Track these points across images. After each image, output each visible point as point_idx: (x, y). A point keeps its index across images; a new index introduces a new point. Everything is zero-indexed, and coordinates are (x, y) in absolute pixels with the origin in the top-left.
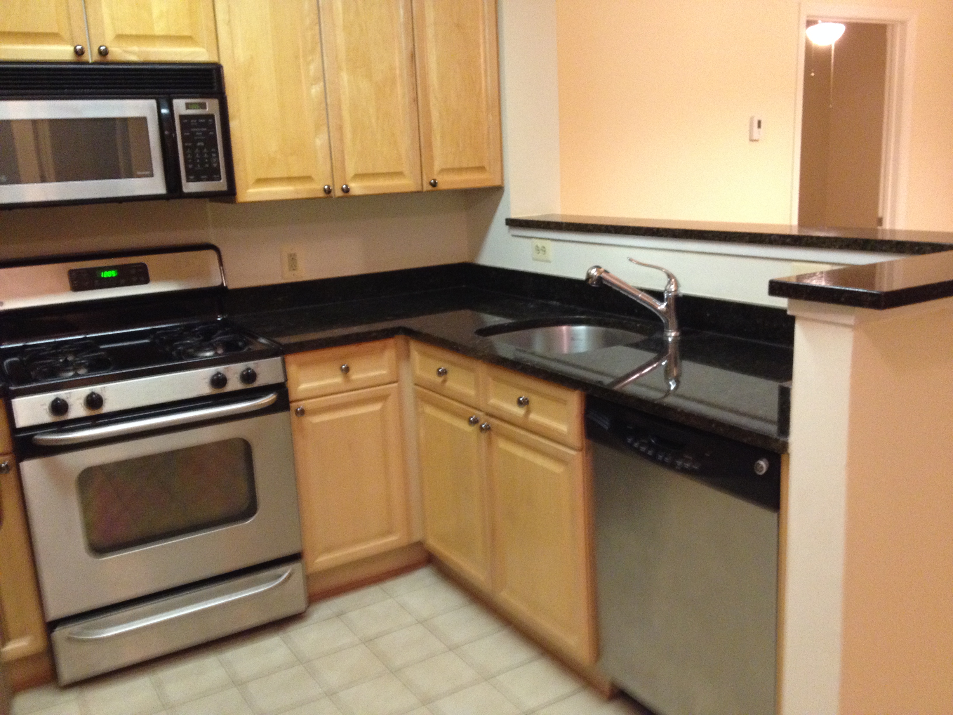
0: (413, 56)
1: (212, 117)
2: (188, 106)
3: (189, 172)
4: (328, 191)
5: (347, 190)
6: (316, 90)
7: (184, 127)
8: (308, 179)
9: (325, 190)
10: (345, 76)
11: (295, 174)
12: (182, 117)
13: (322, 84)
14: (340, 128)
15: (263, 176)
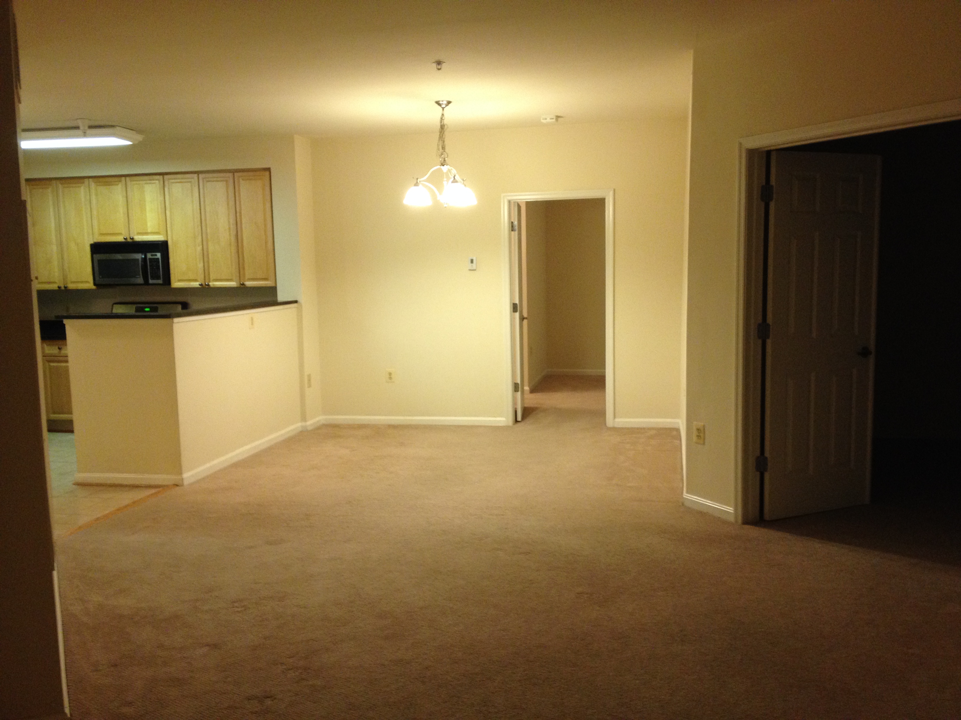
0: (237, 235)
1: (158, 259)
2: (152, 255)
3: (151, 277)
4: (201, 285)
5: (208, 285)
6: (199, 248)
7: (150, 262)
8: (196, 280)
9: (200, 285)
10: (210, 244)
11: (191, 278)
12: (150, 259)
13: (201, 246)
14: (208, 262)
15: (180, 279)
